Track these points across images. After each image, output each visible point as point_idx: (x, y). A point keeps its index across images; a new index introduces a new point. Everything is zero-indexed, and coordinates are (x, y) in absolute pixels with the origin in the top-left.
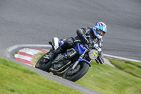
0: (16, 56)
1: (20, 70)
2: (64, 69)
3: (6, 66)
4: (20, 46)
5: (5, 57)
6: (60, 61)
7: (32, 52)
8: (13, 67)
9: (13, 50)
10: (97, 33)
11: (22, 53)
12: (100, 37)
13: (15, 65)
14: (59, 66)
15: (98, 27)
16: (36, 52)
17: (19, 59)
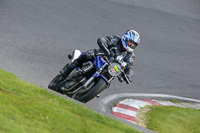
0: (115, 109)
1: (120, 129)
2: (77, 88)
3: (100, 124)
4: (120, 95)
5: (100, 111)
6: (73, 77)
7: (137, 104)
8: (110, 126)
9: (111, 102)
10: (127, 45)
11: (122, 106)
12: (131, 50)
13: (113, 123)
14: (72, 84)
15: (128, 36)
16: (143, 104)
17: (119, 114)
